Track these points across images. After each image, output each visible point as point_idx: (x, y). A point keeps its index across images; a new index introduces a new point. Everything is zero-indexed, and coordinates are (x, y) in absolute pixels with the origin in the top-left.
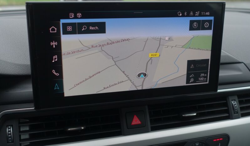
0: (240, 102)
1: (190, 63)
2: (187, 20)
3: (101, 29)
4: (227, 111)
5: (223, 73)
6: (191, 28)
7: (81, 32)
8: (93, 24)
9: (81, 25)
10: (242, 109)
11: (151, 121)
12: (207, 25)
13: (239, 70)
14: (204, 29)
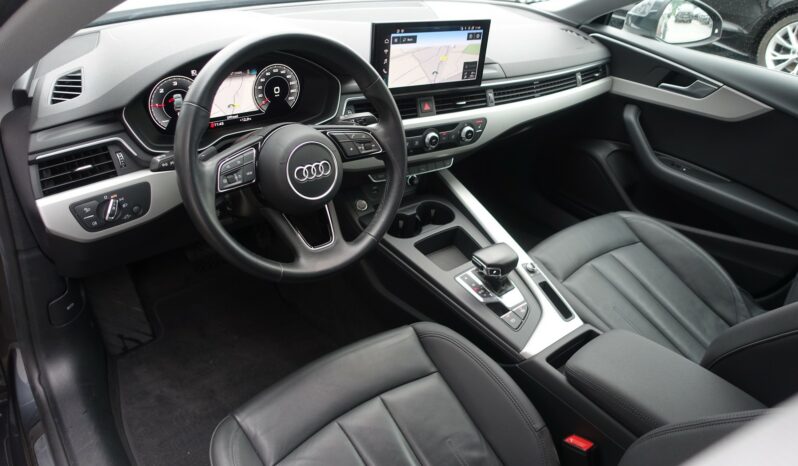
0: (495, 95)
1: (466, 64)
2: (467, 32)
3: (414, 40)
4: (485, 101)
5: (486, 72)
6: (468, 39)
7: (402, 43)
8: (410, 37)
9: (403, 37)
10: (496, 99)
11: (437, 108)
12: (478, 36)
13: (495, 69)
14: (476, 38)
